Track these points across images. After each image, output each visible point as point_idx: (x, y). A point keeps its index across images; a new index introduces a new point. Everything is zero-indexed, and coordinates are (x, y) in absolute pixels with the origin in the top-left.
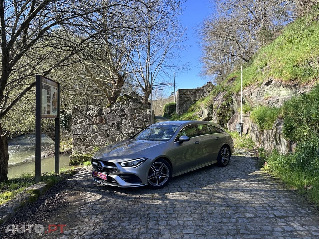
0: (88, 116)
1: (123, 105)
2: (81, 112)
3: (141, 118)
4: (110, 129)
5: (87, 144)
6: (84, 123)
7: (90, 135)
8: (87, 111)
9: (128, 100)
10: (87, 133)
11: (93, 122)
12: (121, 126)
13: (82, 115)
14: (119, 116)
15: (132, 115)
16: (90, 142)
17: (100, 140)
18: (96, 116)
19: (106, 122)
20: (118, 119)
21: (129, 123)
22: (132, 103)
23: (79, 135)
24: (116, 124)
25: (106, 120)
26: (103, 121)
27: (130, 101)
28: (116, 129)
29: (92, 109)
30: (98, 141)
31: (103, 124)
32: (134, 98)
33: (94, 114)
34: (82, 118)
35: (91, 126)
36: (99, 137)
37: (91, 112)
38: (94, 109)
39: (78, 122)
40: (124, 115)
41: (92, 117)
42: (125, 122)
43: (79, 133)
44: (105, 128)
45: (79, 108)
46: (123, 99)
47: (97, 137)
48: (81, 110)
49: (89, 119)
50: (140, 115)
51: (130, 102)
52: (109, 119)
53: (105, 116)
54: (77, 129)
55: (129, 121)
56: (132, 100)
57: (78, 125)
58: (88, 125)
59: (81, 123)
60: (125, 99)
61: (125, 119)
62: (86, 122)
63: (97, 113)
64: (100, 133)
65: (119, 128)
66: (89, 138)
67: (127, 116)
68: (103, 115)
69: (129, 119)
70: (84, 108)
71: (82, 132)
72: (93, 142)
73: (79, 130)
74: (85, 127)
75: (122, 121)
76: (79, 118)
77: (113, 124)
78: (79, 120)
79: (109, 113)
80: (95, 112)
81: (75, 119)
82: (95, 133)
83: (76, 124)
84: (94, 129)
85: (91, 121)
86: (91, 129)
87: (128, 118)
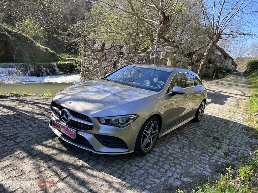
0: (93, 49)
1: (159, 47)
2: (89, 45)
3: (137, 58)
4: (108, 66)
5: (90, 77)
6: (90, 57)
7: (93, 69)
8: (93, 45)
9: (164, 42)
10: (91, 67)
11: (96, 57)
12: (117, 65)
13: (89, 48)
14: (118, 53)
15: (129, 54)
16: (92, 76)
17: (100, 77)
18: (99, 51)
19: (106, 59)
20: (115, 58)
21: (124, 63)
22: (168, 46)
23: (86, 67)
24: (113, 62)
25: (106, 56)
26: (104, 57)
27: (166, 43)
28: (112, 67)
29: (97, 43)
30: (98, 77)
31: (103, 60)
32: (170, 41)
33: (98, 48)
34: (89, 51)
35: (94, 60)
36: (99, 74)
37: (96, 46)
38: (98, 43)
39: (86, 55)
40: (121, 53)
41: (96, 51)
42: (121, 61)
43: (86, 66)
44: (105, 64)
45: (88, 41)
46: (160, 41)
47: (98, 73)
48: (89, 43)
49: (94, 53)
50: (136, 56)
51: (166, 45)
52: (108, 56)
53: (106, 52)
54: (85, 61)
55: (125, 61)
56: (168, 43)
57: (86, 58)
58: (92, 58)
59: (88, 55)
60: (161, 41)
61: (122, 57)
62: (92, 55)
63: (100, 48)
64: (100, 69)
65: (116, 67)
66: (92, 72)
67: (124, 55)
68: (105, 51)
69: (126, 59)
70: (92, 41)
71: (88, 65)
72: (95, 76)
73: (86, 63)
74: (90, 60)
75: (119, 60)
76: (87, 51)
77: (112, 61)
78: (87, 53)
79: (109, 49)
80: (98, 46)
81: (85, 51)
82: (97, 68)
83: (84, 56)
84: (96, 64)
85: (95, 55)
86: (94, 64)
87: (125, 57)
